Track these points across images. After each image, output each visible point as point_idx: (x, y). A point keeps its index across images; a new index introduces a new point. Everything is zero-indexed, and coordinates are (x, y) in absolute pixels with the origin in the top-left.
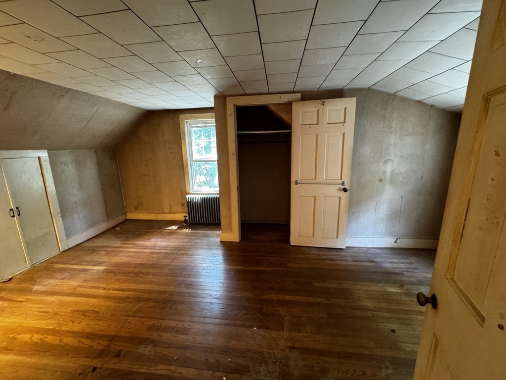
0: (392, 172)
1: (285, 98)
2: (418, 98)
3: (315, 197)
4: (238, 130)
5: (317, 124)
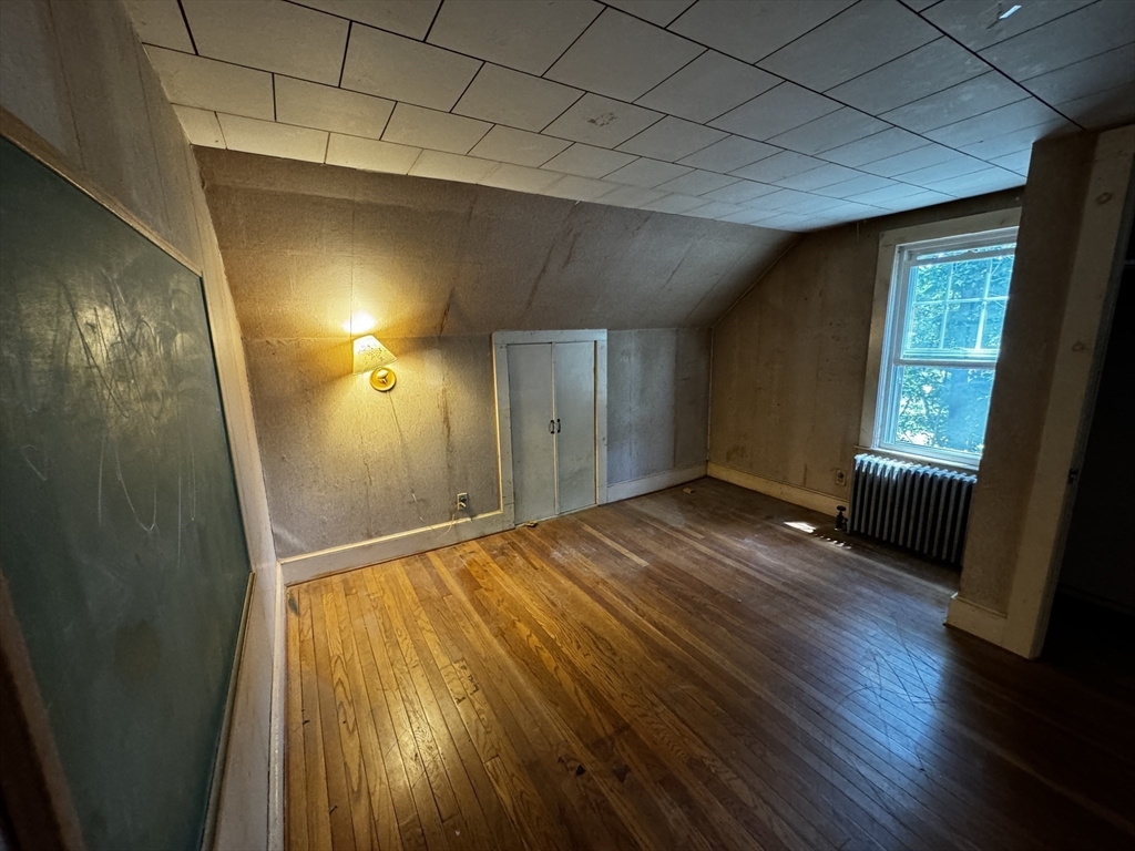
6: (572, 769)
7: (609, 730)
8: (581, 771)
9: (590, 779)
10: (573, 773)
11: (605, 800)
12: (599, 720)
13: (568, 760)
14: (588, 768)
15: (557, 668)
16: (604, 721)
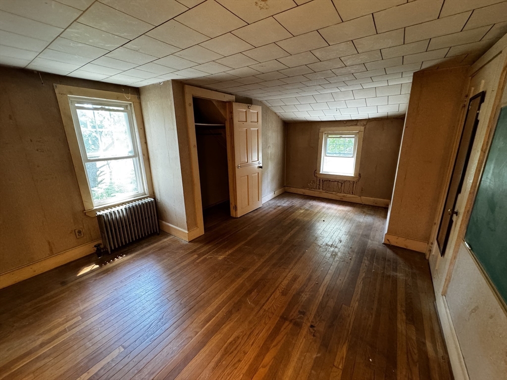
0: (271, 153)
1: (227, 98)
2: (276, 112)
3: (248, 176)
4: (196, 122)
5: (246, 121)
6: (314, 330)
7: (287, 323)
8: (312, 326)
9: (312, 322)
10: (315, 329)
11: (315, 315)
12: (285, 329)
13: (312, 333)
14: (309, 324)
15: (264, 367)
16: (284, 327)
